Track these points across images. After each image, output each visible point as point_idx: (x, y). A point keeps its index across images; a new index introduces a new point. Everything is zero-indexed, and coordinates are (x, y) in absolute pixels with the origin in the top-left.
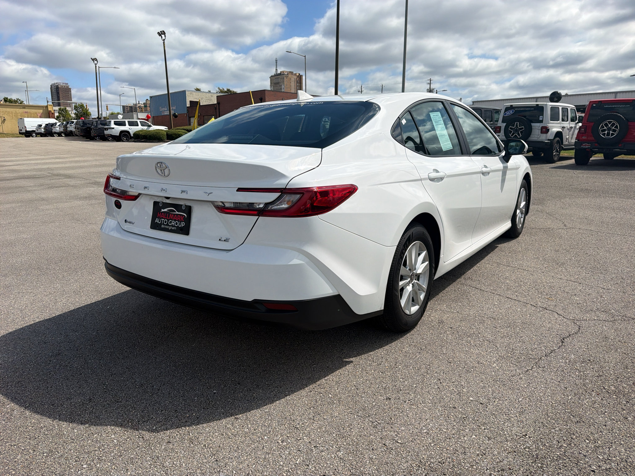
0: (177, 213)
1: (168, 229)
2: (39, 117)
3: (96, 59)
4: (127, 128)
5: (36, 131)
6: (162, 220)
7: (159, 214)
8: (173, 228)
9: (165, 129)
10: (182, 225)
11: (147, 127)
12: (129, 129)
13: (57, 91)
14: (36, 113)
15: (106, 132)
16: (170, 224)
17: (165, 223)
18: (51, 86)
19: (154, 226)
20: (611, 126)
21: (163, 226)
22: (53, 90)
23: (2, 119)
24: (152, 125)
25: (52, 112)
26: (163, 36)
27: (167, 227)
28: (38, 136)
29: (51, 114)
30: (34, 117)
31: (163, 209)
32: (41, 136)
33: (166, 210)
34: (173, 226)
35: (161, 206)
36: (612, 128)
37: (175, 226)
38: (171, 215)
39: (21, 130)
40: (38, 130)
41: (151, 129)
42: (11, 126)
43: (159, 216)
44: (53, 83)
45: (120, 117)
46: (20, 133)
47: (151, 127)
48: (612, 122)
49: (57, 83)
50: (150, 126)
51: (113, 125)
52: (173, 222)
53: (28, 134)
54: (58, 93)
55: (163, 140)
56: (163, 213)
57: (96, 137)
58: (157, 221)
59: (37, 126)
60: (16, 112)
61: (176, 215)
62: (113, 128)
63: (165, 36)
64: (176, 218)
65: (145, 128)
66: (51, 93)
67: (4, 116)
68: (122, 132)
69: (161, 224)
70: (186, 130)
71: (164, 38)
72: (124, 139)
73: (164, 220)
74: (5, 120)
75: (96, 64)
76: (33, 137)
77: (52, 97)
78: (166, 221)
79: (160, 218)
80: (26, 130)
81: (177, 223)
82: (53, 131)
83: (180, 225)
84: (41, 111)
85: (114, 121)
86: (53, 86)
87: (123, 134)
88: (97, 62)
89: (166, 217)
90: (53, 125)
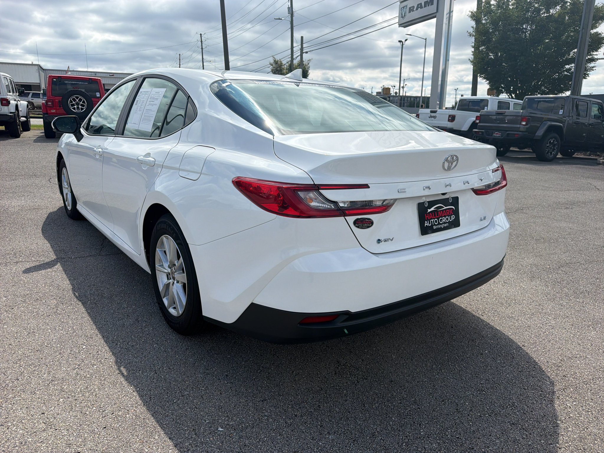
0: (445, 208)
1: (441, 228)
6: (432, 221)
7: (427, 216)
8: (445, 225)
10: (453, 218)
16: (441, 222)
17: (436, 223)
19: (425, 231)
20: (78, 101)
21: (435, 227)
27: (439, 226)
31: (430, 209)
33: (432, 209)
34: (444, 223)
35: (426, 206)
36: (80, 103)
37: (446, 223)
38: (439, 212)
43: (427, 218)
48: (79, 97)
52: (444, 219)
56: (430, 214)
58: (427, 224)
61: (444, 211)
64: (445, 214)
69: (432, 226)
73: (434, 221)
78: (436, 220)
79: (428, 220)
81: (447, 218)
83: (451, 220)
89: (435, 216)
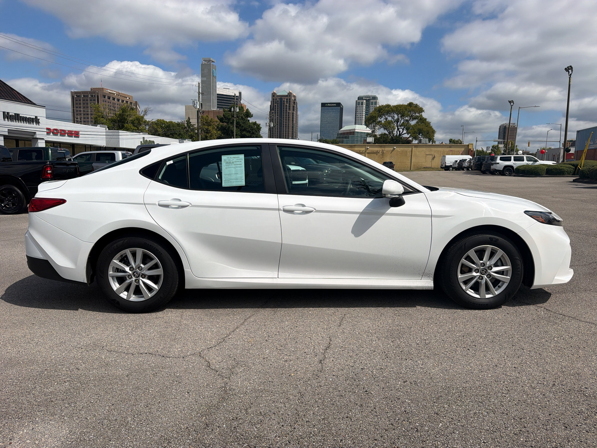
2: (460, 154)
3: (512, 101)
4: (512, 163)
5: (453, 166)
9: (553, 163)
11: (532, 162)
12: (514, 164)
13: (504, 131)
14: (459, 151)
15: (493, 167)
18: (500, 127)
22: (501, 130)
23: (433, 157)
24: (538, 160)
25: (472, 150)
26: (570, 71)
28: (454, 170)
29: (470, 152)
30: (456, 155)
32: (456, 170)
39: (442, 165)
40: (454, 165)
41: (537, 163)
42: (437, 163)
44: (502, 124)
45: (520, 153)
46: (441, 168)
47: (538, 162)
49: (505, 124)
50: (536, 161)
51: (498, 161)
53: (447, 168)
54: (505, 133)
55: (540, 175)
57: (487, 171)
59: (454, 161)
60: (444, 151)
62: (498, 163)
63: (572, 71)
65: (530, 163)
66: (499, 133)
67: (435, 154)
68: (506, 167)
70: (572, 165)
71: (570, 72)
72: (507, 173)
74: (434, 157)
75: (512, 106)
76: (449, 170)
77: (499, 136)
80: (445, 165)
82: (464, 165)
84: (463, 149)
85: (501, 157)
86: (501, 127)
87: (507, 169)
88: (513, 103)
90: (464, 160)
